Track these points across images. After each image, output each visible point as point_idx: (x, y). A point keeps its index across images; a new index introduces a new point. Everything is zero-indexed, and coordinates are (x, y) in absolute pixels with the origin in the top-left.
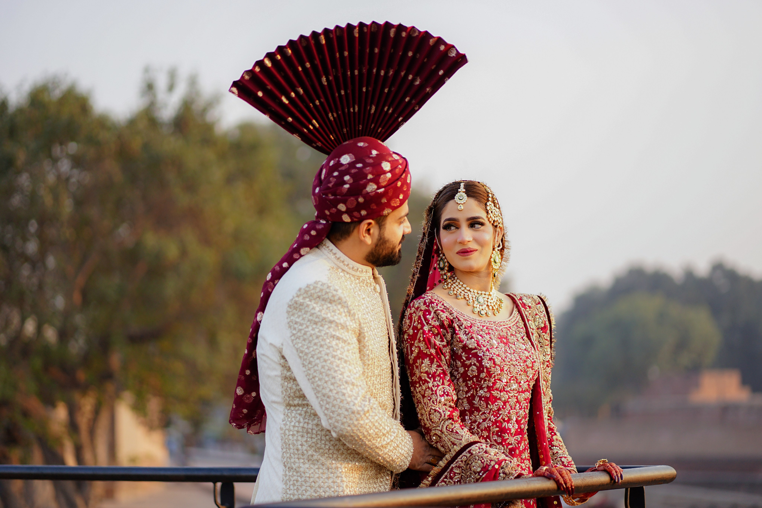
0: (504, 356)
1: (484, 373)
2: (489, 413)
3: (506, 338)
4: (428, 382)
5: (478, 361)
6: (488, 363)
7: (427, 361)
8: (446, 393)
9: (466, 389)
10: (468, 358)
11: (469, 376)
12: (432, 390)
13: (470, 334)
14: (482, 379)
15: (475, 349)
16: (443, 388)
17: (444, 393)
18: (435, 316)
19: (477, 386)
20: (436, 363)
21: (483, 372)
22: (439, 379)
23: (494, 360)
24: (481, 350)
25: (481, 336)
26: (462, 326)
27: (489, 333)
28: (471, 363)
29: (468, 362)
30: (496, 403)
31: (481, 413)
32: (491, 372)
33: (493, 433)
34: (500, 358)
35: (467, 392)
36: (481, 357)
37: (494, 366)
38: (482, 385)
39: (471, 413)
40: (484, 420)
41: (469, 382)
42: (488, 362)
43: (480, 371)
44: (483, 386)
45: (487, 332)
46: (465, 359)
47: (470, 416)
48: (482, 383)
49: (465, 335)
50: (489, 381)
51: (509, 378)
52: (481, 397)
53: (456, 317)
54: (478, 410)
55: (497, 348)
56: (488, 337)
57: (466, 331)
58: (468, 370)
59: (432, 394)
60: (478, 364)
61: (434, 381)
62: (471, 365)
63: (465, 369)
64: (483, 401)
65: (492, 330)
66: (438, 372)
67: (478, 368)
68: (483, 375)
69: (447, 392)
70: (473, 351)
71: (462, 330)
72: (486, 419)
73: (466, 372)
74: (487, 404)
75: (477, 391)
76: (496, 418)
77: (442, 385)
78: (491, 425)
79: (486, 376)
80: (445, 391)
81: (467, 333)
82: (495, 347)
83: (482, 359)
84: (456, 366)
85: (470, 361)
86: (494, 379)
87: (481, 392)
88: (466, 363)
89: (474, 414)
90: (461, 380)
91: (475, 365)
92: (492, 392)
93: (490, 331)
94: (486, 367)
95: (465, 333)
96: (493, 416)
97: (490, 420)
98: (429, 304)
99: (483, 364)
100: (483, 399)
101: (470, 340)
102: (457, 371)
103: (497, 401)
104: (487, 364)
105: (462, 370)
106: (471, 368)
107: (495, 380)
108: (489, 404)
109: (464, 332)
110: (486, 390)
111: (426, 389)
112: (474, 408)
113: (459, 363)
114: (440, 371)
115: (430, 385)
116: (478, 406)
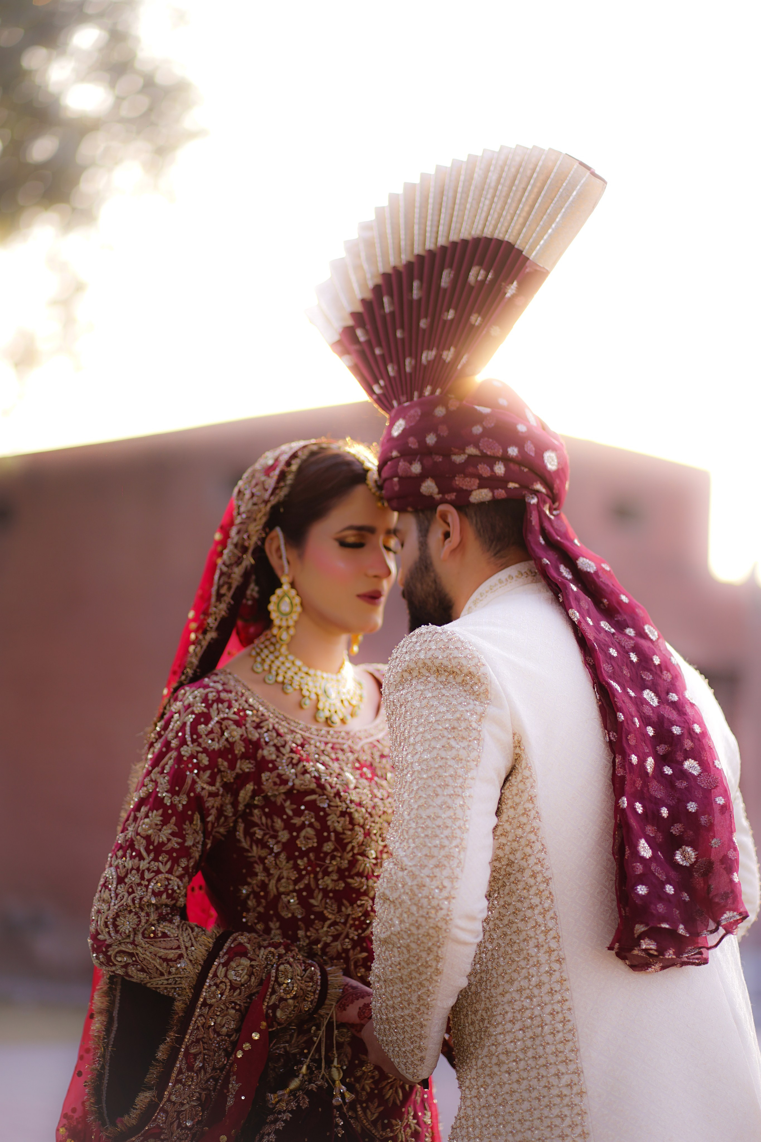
0: (370, 804)
1: (330, 843)
2: (345, 924)
3: (371, 766)
4: (141, 858)
5: (318, 818)
6: (338, 822)
7: (156, 816)
8: (170, 891)
9: (294, 875)
10: (298, 813)
11: (300, 848)
12: (142, 878)
13: (301, 765)
14: (326, 854)
15: (313, 792)
16: (168, 879)
17: (166, 889)
18: (217, 729)
19: (318, 869)
20: (172, 826)
21: (328, 839)
22: (165, 859)
23: (350, 814)
24: (324, 794)
25: (323, 764)
26: (284, 746)
27: (337, 759)
28: (304, 822)
29: (297, 821)
30: (359, 902)
31: (328, 923)
32: (346, 841)
33: (356, 963)
34: (363, 810)
35: (296, 882)
36: (323, 809)
37: (350, 827)
38: (328, 867)
39: (309, 924)
40: (336, 938)
41: (299, 862)
42: (339, 819)
43: (322, 841)
44: (330, 869)
45: (333, 756)
46: (290, 813)
47: (307, 930)
48: (328, 861)
49: (290, 766)
50: (341, 857)
51: (380, 848)
52: (325, 892)
53: (274, 728)
54: (323, 919)
55: (356, 788)
56: (335, 765)
57: (292, 759)
58: (298, 837)
59: (139, 884)
60: (317, 825)
61: (155, 859)
62: (303, 826)
63: (291, 833)
64: (331, 898)
65: (342, 750)
66: (169, 846)
67: (319, 834)
68: (328, 847)
69: (173, 889)
70: (308, 798)
71: (284, 755)
72: (339, 935)
73: (293, 840)
74: (340, 905)
75: (316, 880)
76: (360, 931)
77: (167, 872)
78: (349, 947)
79: (335, 850)
80: (170, 887)
81: (295, 761)
82: (352, 786)
83: (327, 815)
84: (273, 827)
85: (303, 819)
86: (351, 854)
87: (328, 880)
88: (293, 821)
89: (314, 926)
90: (283, 856)
91: (311, 825)
92: (350, 880)
93: (340, 755)
94: (335, 831)
95: (291, 762)
96: (353, 929)
97: (347, 936)
98: (213, 701)
99: (329, 823)
100: (331, 895)
101: (302, 777)
102: (275, 837)
103: (362, 898)
104: (336, 824)
105: (284, 836)
106: (303, 833)
107: (354, 855)
108: (343, 904)
109: (289, 760)
110: (335, 877)
111: (132, 869)
112: (314, 913)
113: (279, 824)
114: (174, 843)
115: (143, 865)
116: (321, 910)
